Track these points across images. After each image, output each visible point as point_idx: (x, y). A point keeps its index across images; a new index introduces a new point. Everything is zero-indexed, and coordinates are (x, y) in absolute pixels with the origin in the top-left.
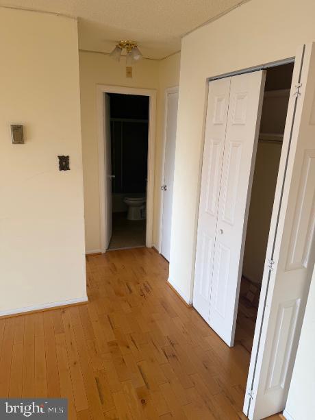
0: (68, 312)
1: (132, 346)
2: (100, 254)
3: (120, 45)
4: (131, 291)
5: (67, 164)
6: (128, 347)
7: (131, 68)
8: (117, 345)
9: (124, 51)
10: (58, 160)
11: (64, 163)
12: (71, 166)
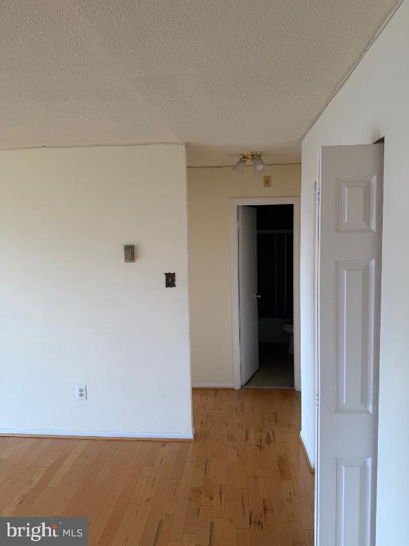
0: (168, 446)
1: (216, 499)
2: (233, 389)
3: (244, 157)
4: (247, 438)
5: (173, 280)
6: (211, 499)
7: (269, 177)
8: (201, 493)
9: (249, 162)
10: (164, 277)
11: (170, 280)
12: (176, 283)
